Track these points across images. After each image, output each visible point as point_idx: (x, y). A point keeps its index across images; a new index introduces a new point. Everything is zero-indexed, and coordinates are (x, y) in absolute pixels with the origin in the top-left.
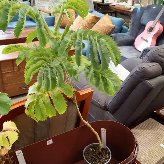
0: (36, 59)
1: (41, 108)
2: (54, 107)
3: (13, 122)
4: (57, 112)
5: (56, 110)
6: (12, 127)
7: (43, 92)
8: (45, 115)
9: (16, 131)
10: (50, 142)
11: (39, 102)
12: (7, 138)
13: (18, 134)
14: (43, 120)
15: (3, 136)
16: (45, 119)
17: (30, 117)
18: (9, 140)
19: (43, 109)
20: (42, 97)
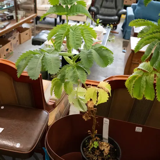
0: (155, 31)
1: (142, 85)
2: (155, 90)
3: (110, 85)
4: (156, 97)
5: (156, 94)
6: (106, 88)
7: (151, 72)
8: (142, 94)
9: (108, 92)
10: (139, 129)
11: (143, 79)
12: (98, 93)
13: (108, 97)
14: (138, 99)
15: (96, 90)
16: (140, 98)
17: (128, 90)
18: (98, 96)
19: (143, 87)
20: (148, 75)
